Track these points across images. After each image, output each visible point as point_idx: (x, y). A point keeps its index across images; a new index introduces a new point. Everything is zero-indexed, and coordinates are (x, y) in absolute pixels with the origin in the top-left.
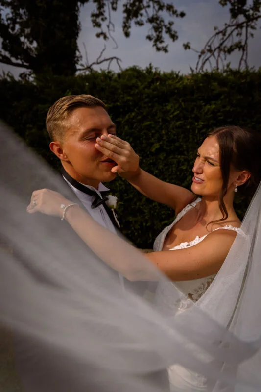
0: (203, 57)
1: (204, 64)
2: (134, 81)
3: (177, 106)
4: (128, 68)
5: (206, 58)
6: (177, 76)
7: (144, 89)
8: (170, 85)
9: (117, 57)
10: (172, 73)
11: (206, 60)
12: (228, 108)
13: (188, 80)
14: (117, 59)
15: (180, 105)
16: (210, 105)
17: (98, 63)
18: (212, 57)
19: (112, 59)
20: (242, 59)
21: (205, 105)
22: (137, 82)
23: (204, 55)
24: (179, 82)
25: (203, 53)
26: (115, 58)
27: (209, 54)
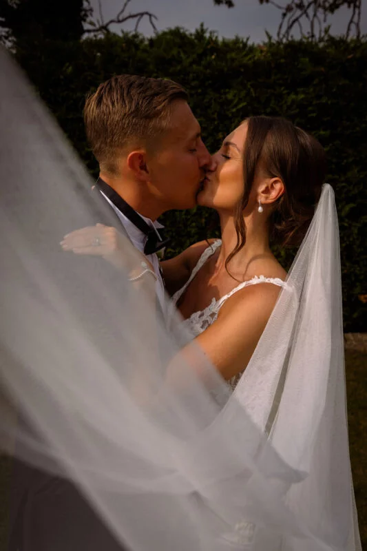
0: (289, 15)
1: (290, 27)
2: (175, 52)
3: (243, 94)
4: (166, 30)
5: (294, 18)
6: (245, 45)
7: (191, 64)
8: (233, 60)
9: (151, 12)
10: (237, 41)
11: (294, 22)
12: (324, 100)
13: (262, 52)
14: (150, 15)
15: (248, 94)
16: (297, 93)
17: (119, 22)
18: (304, 16)
19: (142, 14)
20: (351, 22)
21: (289, 94)
22: (179, 53)
23: (291, 14)
24: (246, 55)
25: (289, 9)
26: (147, 13)
27: (298, 12)
